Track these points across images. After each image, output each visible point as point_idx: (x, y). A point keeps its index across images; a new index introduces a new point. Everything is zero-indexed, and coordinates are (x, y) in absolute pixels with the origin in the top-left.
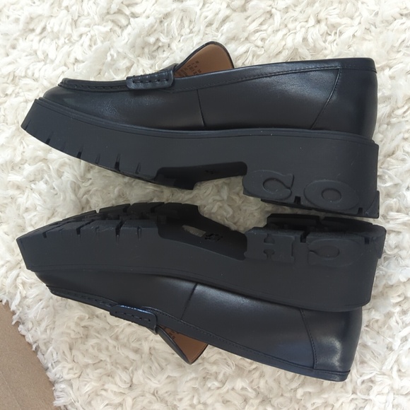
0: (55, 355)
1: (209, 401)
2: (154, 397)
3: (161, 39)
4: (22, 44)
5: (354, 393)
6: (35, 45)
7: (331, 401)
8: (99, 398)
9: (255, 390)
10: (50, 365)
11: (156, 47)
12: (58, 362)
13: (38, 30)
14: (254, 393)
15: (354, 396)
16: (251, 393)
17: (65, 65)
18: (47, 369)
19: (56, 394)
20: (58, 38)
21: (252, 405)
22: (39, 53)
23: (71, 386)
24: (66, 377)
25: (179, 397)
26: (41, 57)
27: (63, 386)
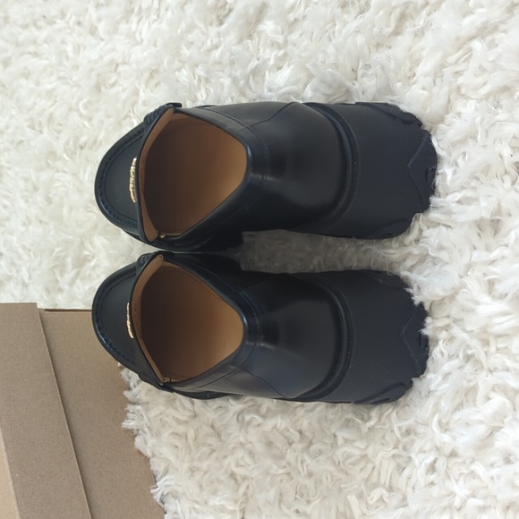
2: (212, 430)
4: (123, 27)
5: (395, 447)
7: (370, 451)
9: (301, 432)
10: (132, 384)
13: (136, 10)
14: (298, 435)
15: (395, 451)
16: (296, 436)
21: (295, 452)
27: (139, 407)
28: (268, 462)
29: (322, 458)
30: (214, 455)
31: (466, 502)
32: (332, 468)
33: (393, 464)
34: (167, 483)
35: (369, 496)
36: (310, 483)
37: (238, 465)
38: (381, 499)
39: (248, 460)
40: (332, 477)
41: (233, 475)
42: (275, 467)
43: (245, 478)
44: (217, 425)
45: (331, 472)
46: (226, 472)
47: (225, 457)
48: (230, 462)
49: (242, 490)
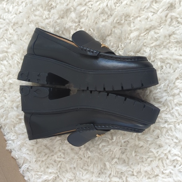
0: (8, 130)
1: (66, 149)
3: (53, 4)
6: (5, 6)
8: (24, 147)
11: (51, 7)
12: (8, 133)
17: (16, 14)
18: (5, 135)
19: (7, 145)
20: (13, 3)
22: (6, 9)
23: (14, 142)
24: (12, 138)
25: (54, 147)
26: (7, 10)
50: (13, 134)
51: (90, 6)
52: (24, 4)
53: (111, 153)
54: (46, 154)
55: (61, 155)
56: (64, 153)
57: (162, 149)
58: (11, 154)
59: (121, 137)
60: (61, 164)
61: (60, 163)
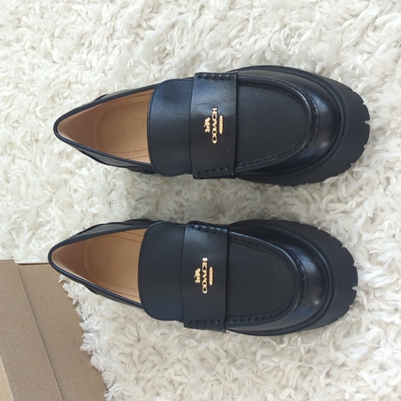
0: (89, 310)
1: (190, 358)
2: (154, 351)
3: (168, 48)
4: (75, 56)
5: (300, 361)
6: (84, 57)
7: (282, 364)
8: (116, 348)
9: (226, 351)
10: (84, 318)
11: (165, 54)
12: (90, 316)
13: (86, 45)
14: (225, 353)
15: (300, 364)
16: (223, 354)
17: (104, 72)
18: (82, 321)
19: (85, 340)
20: (99, 50)
21: (223, 365)
22: (87, 63)
23: (99, 336)
24: (95, 328)
25: (169, 351)
26: (88, 66)
27: (91, 335)
28: (202, 372)
29: (245, 369)
30: (156, 368)
31: (354, 396)
32: (252, 376)
33: (298, 372)
34: (117, 389)
35: (281, 394)
36: (234, 386)
37: (176, 375)
38: (290, 396)
39: (185, 371)
40: (253, 382)
41: (171, 382)
42: (208, 376)
43: (181, 384)
44: (158, 346)
45: (252, 379)
46: (166, 380)
47: (166, 369)
48: (170, 373)
49: (179, 392)
50: (98, 319)
51: (238, 47)
52: (117, 50)
53: (281, 374)
54: (155, 365)
55: (181, 369)
56: (187, 367)
57: (386, 374)
58: (91, 361)
59: (299, 339)
60: (183, 390)
61: (182, 387)
